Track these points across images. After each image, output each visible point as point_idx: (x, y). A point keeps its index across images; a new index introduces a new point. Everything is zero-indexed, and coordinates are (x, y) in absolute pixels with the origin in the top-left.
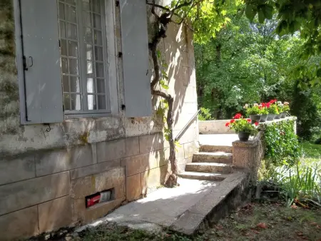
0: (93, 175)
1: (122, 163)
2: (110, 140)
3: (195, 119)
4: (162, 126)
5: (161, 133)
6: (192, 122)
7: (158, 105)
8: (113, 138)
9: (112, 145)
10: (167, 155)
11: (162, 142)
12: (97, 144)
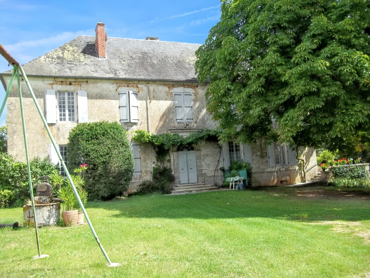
0: (282, 177)
1: (289, 175)
2: (285, 170)
3: (316, 165)
4: (301, 167)
5: (301, 169)
6: (314, 166)
7: (300, 162)
8: (287, 170)
9: (286, 171)
10: (303, 175)
11: (301, 172)
12: (283, 171)
